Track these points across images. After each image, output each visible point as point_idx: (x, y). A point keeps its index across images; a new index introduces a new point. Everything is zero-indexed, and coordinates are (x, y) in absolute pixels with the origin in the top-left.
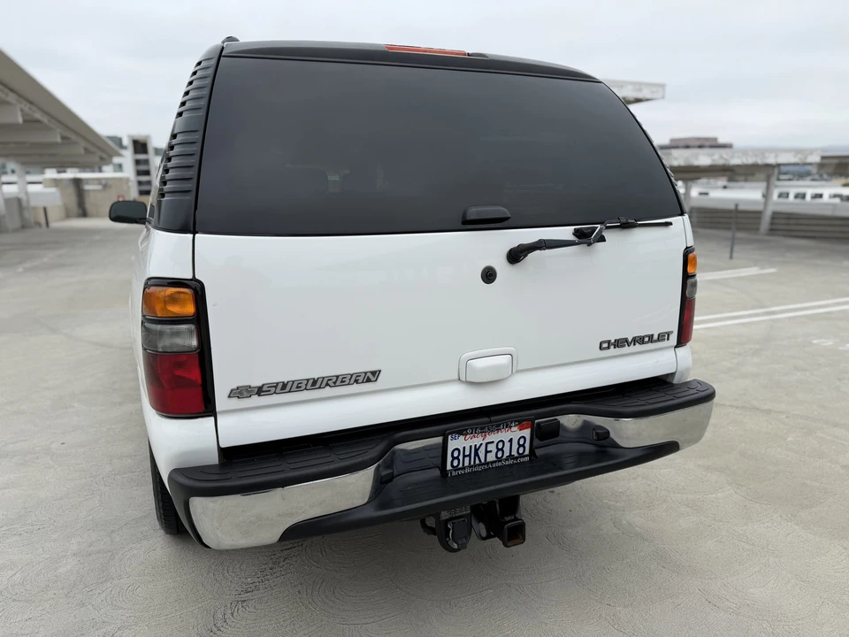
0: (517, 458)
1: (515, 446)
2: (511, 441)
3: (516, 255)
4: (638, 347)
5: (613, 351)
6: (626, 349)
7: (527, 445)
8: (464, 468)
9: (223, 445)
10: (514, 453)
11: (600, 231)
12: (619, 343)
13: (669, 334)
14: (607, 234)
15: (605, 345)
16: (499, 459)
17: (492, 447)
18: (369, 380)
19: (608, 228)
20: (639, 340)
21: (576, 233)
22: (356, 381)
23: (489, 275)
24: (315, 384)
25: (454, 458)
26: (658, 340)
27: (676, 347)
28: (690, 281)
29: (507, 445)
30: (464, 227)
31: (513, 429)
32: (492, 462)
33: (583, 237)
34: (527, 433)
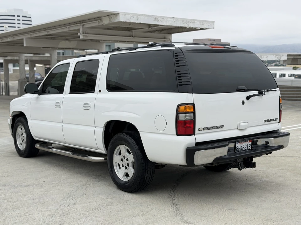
0: (248, 150)
1: (248, 146)
2: (248, 145)
3: (248, 98)
4: (271, 122)
5: (266, 123)
6: (269, 122)
7: (251, 146)
8: (239, 152)
9: (197, 142)
10: (248, 148)
11: (264, 92)
12: (268, 121)
13: (277, 119)
14: (266, 93)
15: (265, 121)
16: (245, 150)
17: (244, 146)
18: (222, 128)
19: (266, 91)
20: (271, 120)
21: (259, 92)
22: (220, 128)
23: (243, 103)
24: (213, 128)
25: (237, 149)
26: (275, 120)
27: (279, 123)
28: (281, 105)
29: (247, 146)
30: (237, 91)
31: (248, 142)
32: (244, 150)
33: (261, 94)
34: (251, 143)
